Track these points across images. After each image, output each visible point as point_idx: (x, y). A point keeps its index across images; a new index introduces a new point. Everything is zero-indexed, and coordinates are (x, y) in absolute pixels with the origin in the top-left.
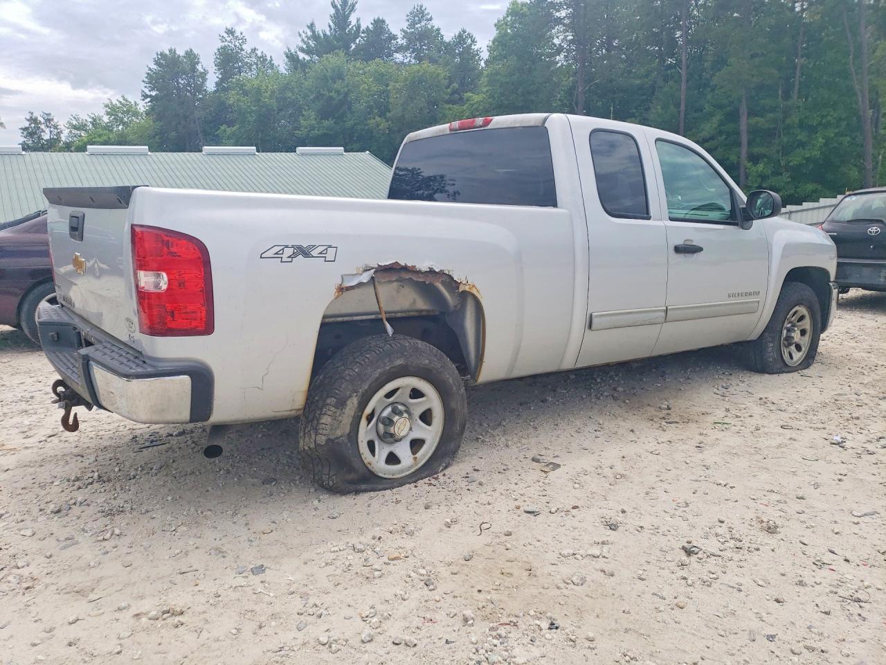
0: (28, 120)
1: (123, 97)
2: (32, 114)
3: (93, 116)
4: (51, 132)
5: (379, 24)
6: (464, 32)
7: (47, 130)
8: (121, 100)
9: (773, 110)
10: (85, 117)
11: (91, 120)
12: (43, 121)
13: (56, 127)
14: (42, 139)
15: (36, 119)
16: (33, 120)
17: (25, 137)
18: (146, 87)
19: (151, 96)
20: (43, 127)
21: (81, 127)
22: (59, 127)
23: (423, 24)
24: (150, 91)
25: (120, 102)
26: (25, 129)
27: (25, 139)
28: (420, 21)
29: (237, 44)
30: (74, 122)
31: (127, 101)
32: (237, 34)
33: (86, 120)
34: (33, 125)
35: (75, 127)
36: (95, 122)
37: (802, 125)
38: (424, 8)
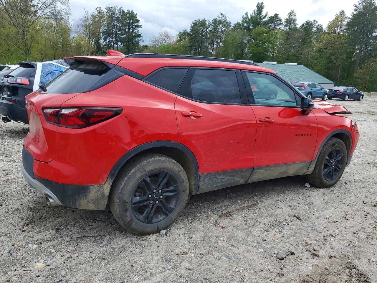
5: (276, 16)
6: (308, 21)
28: (291, 16)
29: (223, 18)
38: (294, 11)
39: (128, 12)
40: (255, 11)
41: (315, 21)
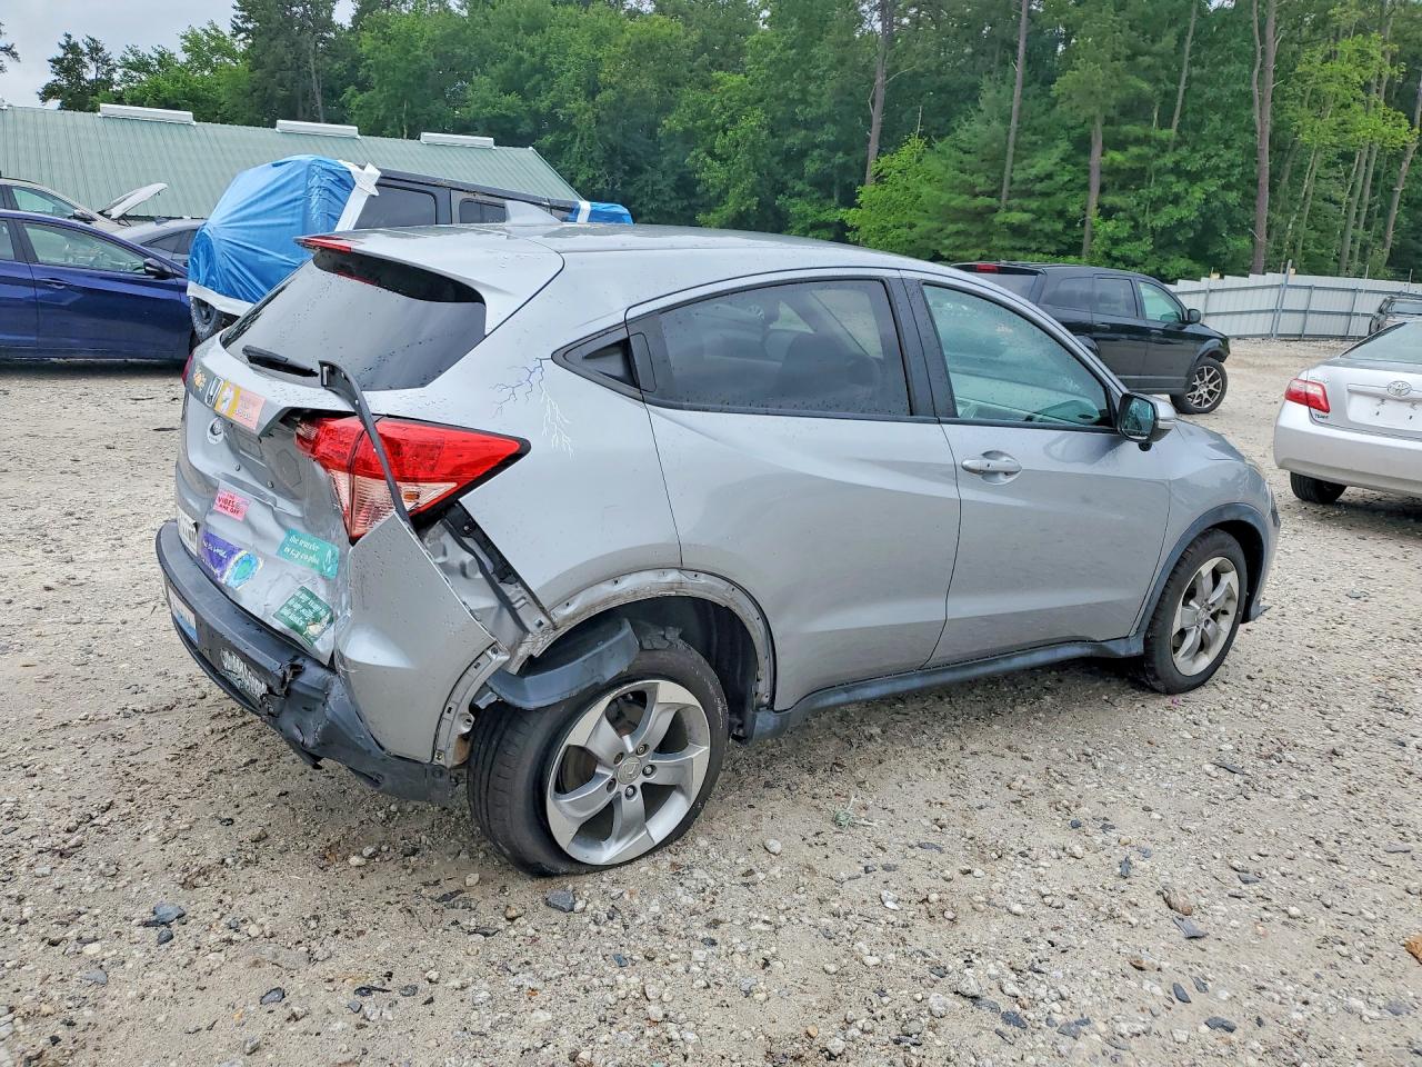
0: (63, 47)
1: (211, 23)
2: (69, 36)
3: (160, 49)
4: (97, 68)
7: (92, 66)
9: (1138, 141)
10: (147, 50)
11: (156, 55)
12: (86, 50)
13: (106, 61)
14: (84, 79)
15: (76, 45)
16: (71, 48)
17: (57, 74)
18: (236, 17)
19: (246, 30)
20: (86, 59)
21: (142, 65)
22: (111, 62)
24: (243, 23)
25: (206, 32)
26: (56, 61)
27: (57, 78)
30: (131, 58)
31: (217, 30)
33: (150, 57)
34: (70, 56)
35: (131, 66)
36: (165, 60)
37: (1177, 170)
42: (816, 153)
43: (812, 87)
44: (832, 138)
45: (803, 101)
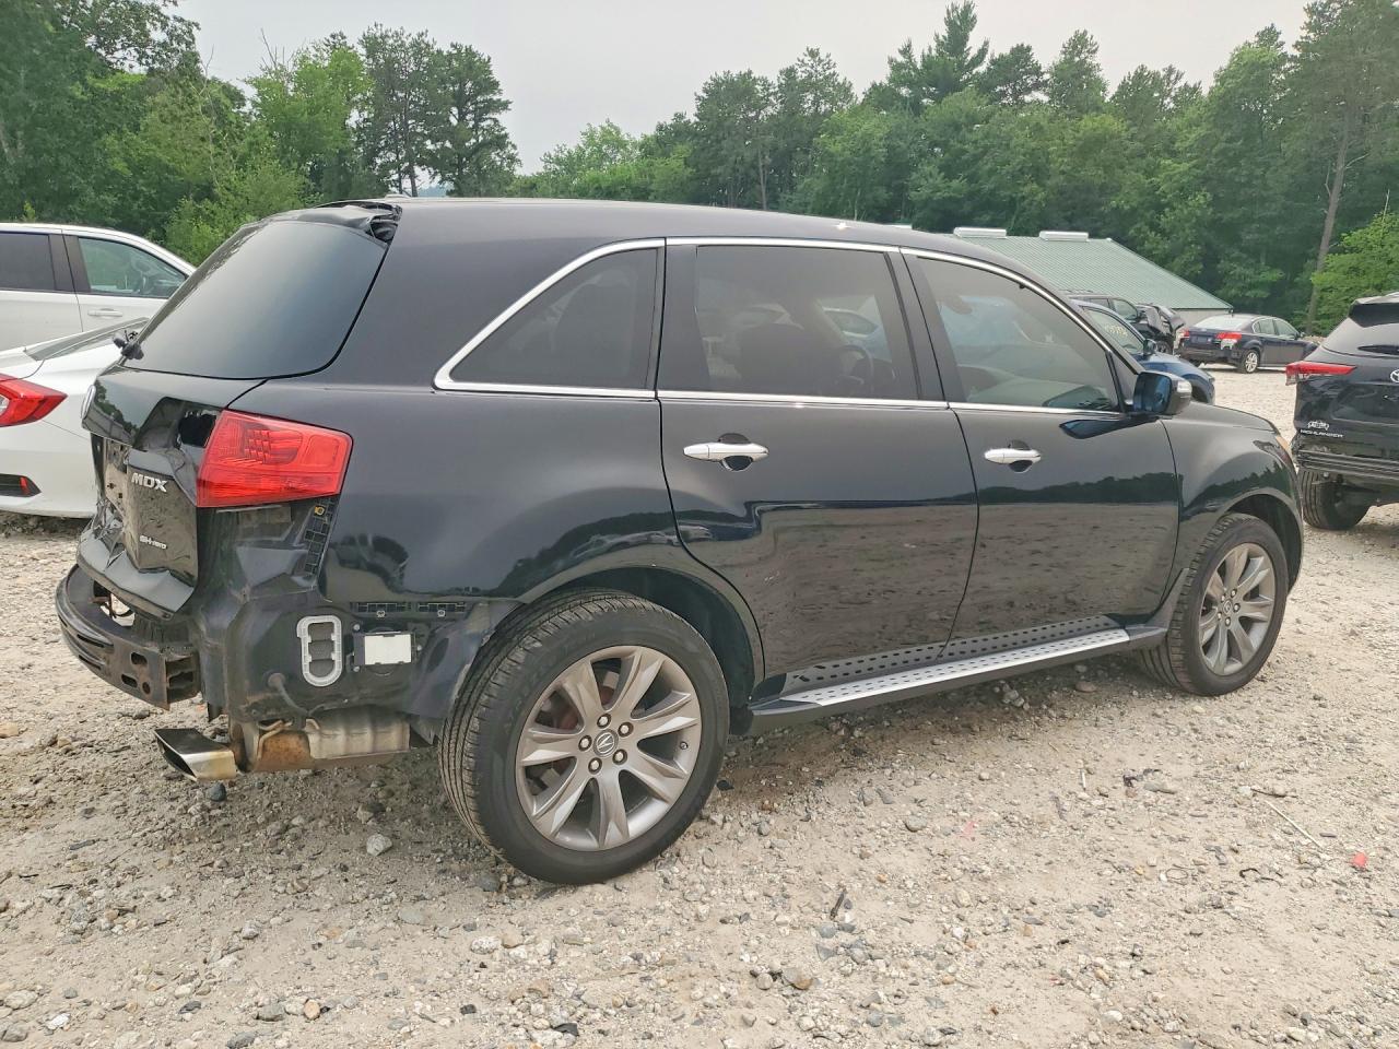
1: (608, 121)
5: (1021, 53)
6: (1143, 68)
8: (605, 125)
23: (1083, 56)
25: (603, 128)
28: (1078, 54)
29: (819, 69)
31: (611, 125)
32: (822, 56)
38: (1088, 36)
39: (455, 52)
40: (941, 38)
41: (1171, 70)
42: (1254, 226)
43: (1259, 172)
44: (1274, 213)
45: (1248, 184)
